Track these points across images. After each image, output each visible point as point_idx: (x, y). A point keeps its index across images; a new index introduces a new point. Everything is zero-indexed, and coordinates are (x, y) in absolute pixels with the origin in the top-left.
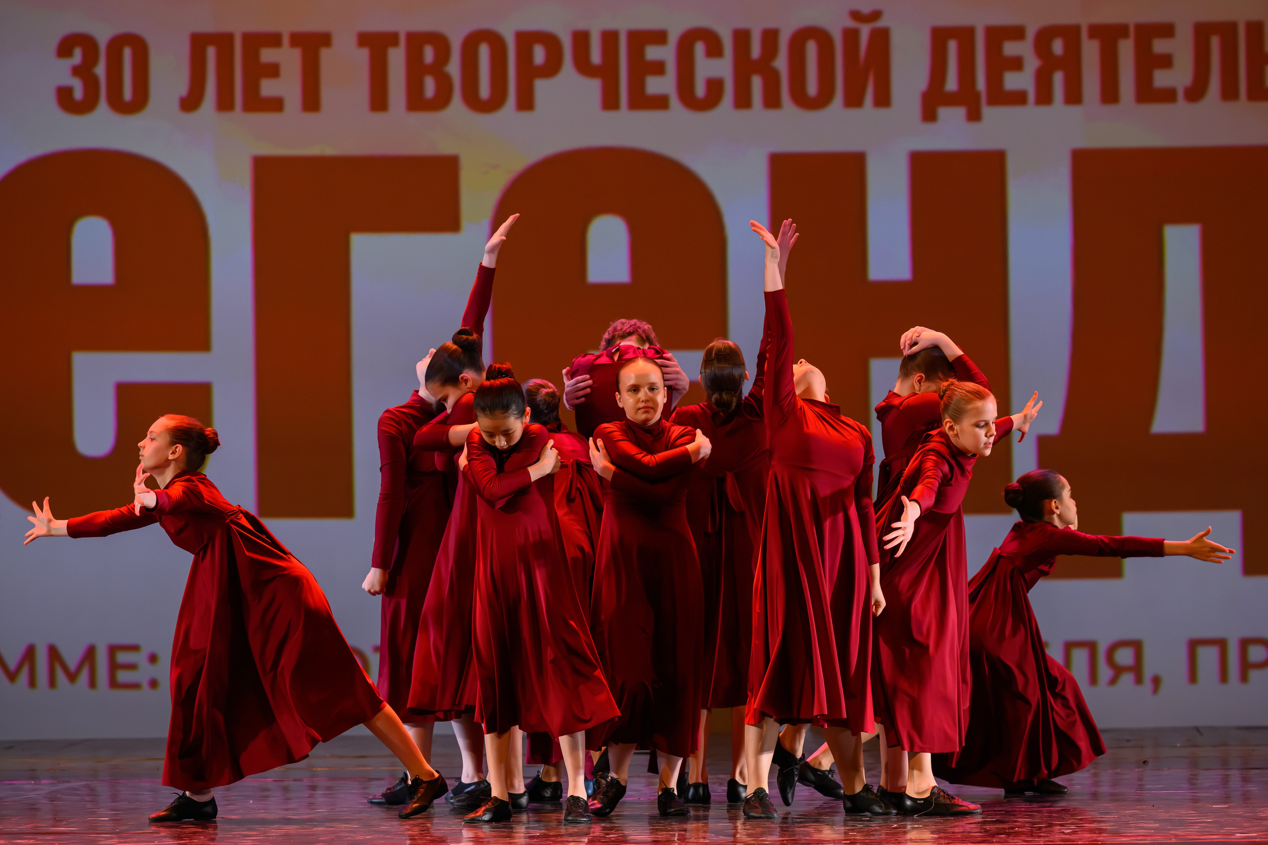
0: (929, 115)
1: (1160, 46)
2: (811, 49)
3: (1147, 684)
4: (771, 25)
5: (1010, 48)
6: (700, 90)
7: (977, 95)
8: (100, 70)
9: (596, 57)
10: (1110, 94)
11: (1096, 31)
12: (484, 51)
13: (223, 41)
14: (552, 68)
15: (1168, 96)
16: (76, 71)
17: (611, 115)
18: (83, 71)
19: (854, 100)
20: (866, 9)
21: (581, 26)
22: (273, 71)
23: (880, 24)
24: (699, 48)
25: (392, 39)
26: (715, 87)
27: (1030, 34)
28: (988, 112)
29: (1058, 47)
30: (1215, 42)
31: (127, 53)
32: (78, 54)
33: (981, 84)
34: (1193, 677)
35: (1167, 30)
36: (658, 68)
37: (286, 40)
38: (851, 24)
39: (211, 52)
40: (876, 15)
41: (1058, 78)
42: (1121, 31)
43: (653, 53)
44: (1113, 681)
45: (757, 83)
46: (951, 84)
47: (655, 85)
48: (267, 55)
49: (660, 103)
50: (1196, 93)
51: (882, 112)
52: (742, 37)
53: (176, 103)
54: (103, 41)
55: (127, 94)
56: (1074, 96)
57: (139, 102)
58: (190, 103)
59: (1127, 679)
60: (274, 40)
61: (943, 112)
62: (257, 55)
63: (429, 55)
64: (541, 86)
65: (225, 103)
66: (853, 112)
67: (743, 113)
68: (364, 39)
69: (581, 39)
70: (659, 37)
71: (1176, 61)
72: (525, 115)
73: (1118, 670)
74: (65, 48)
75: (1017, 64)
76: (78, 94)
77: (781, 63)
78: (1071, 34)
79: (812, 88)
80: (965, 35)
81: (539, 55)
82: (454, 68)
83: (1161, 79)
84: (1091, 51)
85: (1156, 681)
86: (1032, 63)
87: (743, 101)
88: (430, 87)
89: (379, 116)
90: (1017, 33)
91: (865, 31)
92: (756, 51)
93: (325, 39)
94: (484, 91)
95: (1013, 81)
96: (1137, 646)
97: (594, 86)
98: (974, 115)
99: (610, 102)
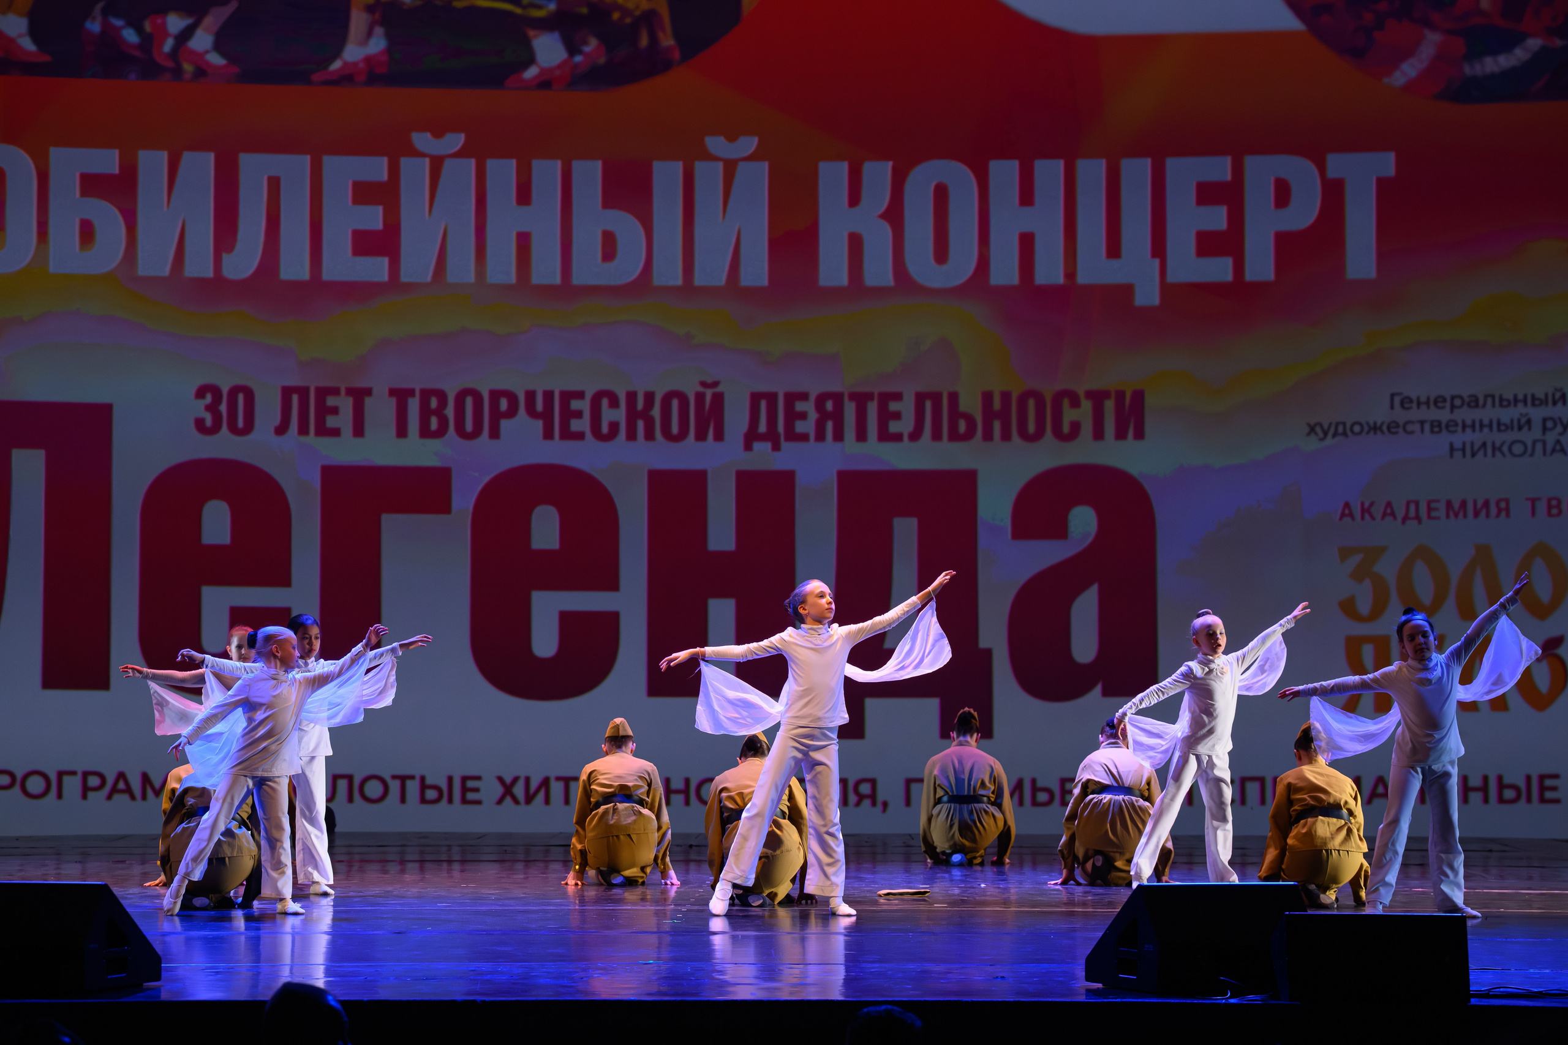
0: (748, 447)
1: (893, 406)
2: (675, 403)
3: (879, 806)
4: (650, 389)
5: (800, 406)
6: (605, 429)
7: (778, 436)
8: (223, 408)
9: (539, 407)
10: (861, 436)
11: (853, 396)
12: (469, 401)
13: (303, 392)
14: (512, 412)
15: (898, 437)
16: (208, 408)
17: (548, 442)
18: (212, 408)
19: (701, 436)
20: (709, 381)
21: (531, 388)
22: (335, 411)
23: (719, 389)
24: (605, 402)
25: (411, 392)
26: (614, 427)
27: (812, 398)
28: (784, 445)
29: (829, 406)
30: (928, 405)
31: (241, 397)
32: (209, 398)
33: (781, 428)
34: (908, 803)
35: (898, 397)
36: (578, 414)
37: (343, 392)
38: (700, 389)
39: (295, 398)
40: (715, 384)
41: (829, 425)
42: (869, 396)
43: (575, 405)
44: (858, 804)
45: (640, 424)
46: (762, 428)
47: (575, 425)
48: (331, 401)
49: (580, 436)
50: (915, 436)
51: (719, 444)
52: (631, 396)
53: (272, 430)
54: (225, 391)
55: (241, 424)
56: (839, 436)
57: (249, 428)
58: (281, 430)
59: (867, 803)
60: (335, 391)
61: (758, 446)
62: (324, 401)
63: (434, 403)
64: (504, 424)
65: (303, 430)
66: (701, 444)
67: (631, 444)
68: (393, 392)
69: (530, 395)
70: (580, 395)
71: (904, 415)
72: (494, 442)
73: (861, 798)
74: (200, 393)
75: (803, 416)
76: (209, 422)
77: (656, 412)
78: (837, 398)
79: (675, 429)
80: (771, 398)
81: (504, 404)
82: (450, 412)
83: (894, 427)
84: (850, 410)
85: (885, 805)
86: (813, 416)
87: (631, 436)
88: (434, 423)
89: (402, 441)
90: (804, 396)
91: (709, 393)
92: (640, 405)
93: (368, 392)
94: (469, 427)
95: (800, 427)
96: (873, 782)
97: (539, 424)
98: (776, 447)
99: (548, 435)
